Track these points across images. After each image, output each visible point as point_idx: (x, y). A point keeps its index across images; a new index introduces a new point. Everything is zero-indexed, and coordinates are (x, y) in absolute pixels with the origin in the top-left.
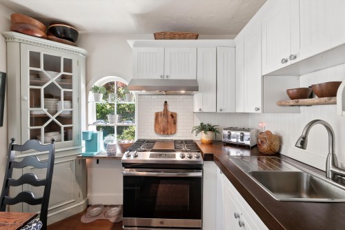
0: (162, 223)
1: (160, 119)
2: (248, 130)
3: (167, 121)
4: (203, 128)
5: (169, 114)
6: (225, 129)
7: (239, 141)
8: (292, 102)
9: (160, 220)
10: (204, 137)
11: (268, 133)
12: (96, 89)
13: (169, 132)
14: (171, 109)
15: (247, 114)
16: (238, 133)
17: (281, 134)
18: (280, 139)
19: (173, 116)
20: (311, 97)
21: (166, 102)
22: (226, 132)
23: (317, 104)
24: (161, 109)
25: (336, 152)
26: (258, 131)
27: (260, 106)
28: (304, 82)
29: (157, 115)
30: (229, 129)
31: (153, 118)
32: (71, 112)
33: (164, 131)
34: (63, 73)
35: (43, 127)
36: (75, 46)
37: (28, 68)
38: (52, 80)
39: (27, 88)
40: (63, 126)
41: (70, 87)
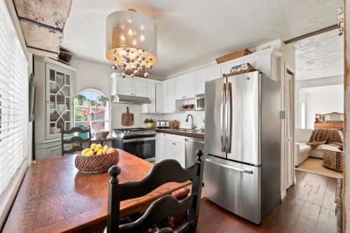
1: (125, 117)
2: (168, 121)
3: (129, 118)
4: (147, 121)
5: (130, 114)
6: (158, 121)
7: (165, 126)
8: (183, 109)
10: (149, 125)
13: (130, 124)
14: (131, 112)
16: (164, 123)
18: (179, 123)
19: (132, 115)
20: (188, 108)
21: (128, 108)
22: (158, 123)
24: (125, 111)
27: (175, 110)
28: (186, 103)
29: (123, 115)
30: (160, 121)
31: (121, 116)
32: (68, 113)
33: (127, 124)
34: (66, 85)
35: (56, 122)
36: (68, 65)
37: (49, 81)
38: (61, 90)
39: (49, 94)
40: (66, 121)
41: (68, 94)
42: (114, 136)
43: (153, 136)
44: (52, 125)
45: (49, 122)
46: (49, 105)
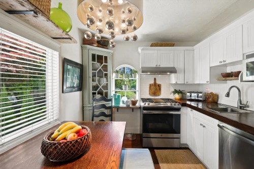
1: (152, 87)
2: (201, 93)
3: (156, 88)
4: (176, 92)
5: (157, 85)
6: (188, 92)
7: (196, 98)
8: (224, 79)
9: (161, 134)
10: (177, 96)
11: (212, 93)
12: (117, 72)
13: (157, 94)
14: (158, 82)
15: (202, 84)
16: (196, 95)
17: (218, 94)
18: (218, 96)
19: (159, 86)
20: (232, 77)
22: (189, 94)
23: (234, 80)
24: (152, 82)
25: (241, 99)
26: (205, 93)
27: (209, 80)
28: (229, 70)
29: (151, 85)
30: (191, 92)
31: (148, 87)
32: (107, 84)
33: (154, 94)
34: (104, 64)
35: (97, 92)
36: (107, 49)
37: (91, 62)
38: (100, 68)
39: (91, 71)
40: (104, 91)
41: (107, 71)
42: (142, 104)
43: (178, 109)
44: (94, 94)
45: (91, 91)
46: (91, 79)
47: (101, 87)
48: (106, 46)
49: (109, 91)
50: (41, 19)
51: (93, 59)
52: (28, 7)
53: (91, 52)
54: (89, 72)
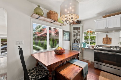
0: (106, 65)
1: (105, 40)
3: (107, 40)
12: (85, 33)
19: (110, 39)
21: (107, 35)
31: (102, 39)
32: (80, 38)
33: (106, 43)
34: (78, 30)
37: (73, 30)
38: (77, 32)
39: (73, 34)
40: (78, 41)
41: (80, 33)
44: (74, 42)
46: (73, 37)
47: (77, 39)
48: (80, 23)
49: (80, 41)
50: (56, 22)
51: (74, 29)
52: (53, 21)
53: (73, 27)
54: (72, 34)
